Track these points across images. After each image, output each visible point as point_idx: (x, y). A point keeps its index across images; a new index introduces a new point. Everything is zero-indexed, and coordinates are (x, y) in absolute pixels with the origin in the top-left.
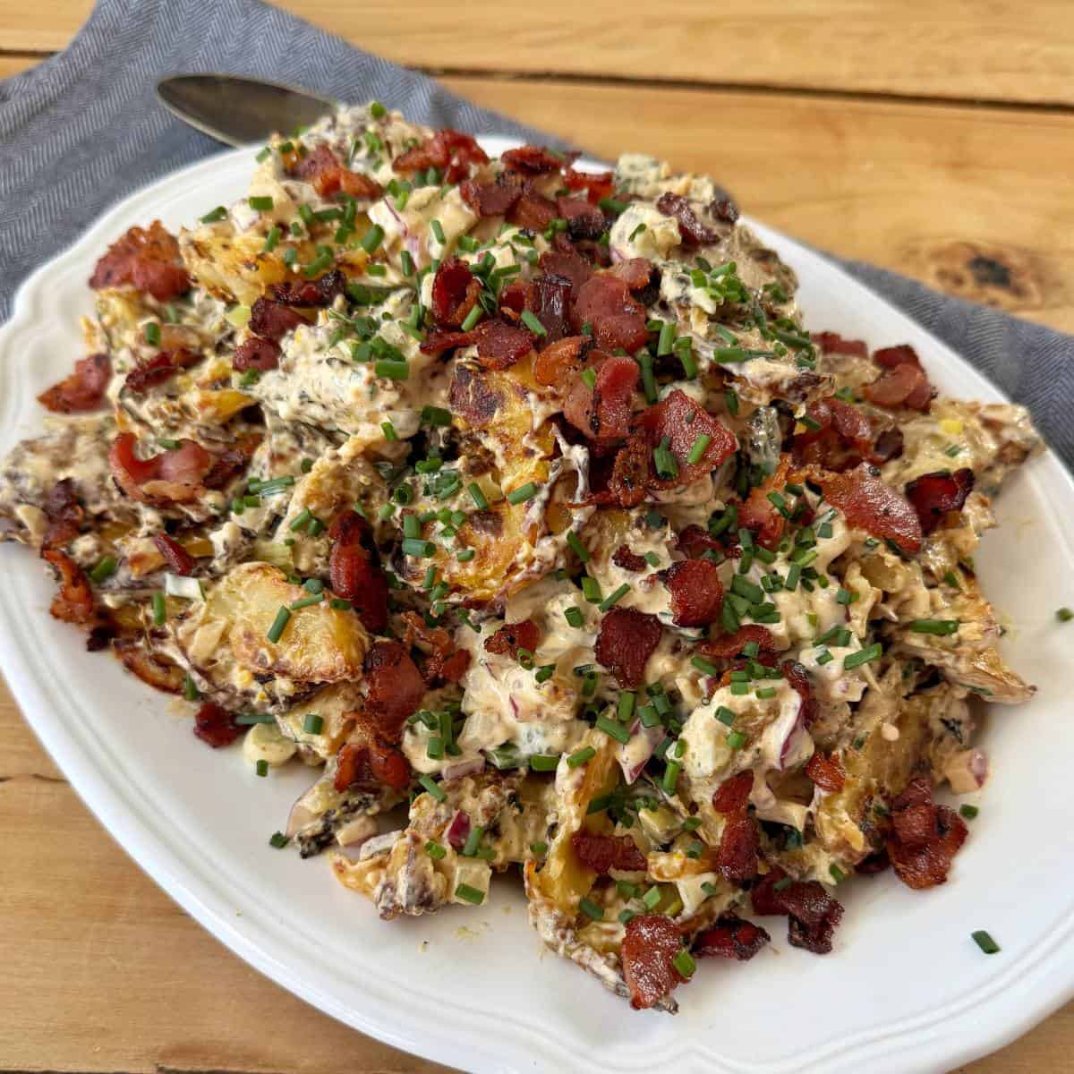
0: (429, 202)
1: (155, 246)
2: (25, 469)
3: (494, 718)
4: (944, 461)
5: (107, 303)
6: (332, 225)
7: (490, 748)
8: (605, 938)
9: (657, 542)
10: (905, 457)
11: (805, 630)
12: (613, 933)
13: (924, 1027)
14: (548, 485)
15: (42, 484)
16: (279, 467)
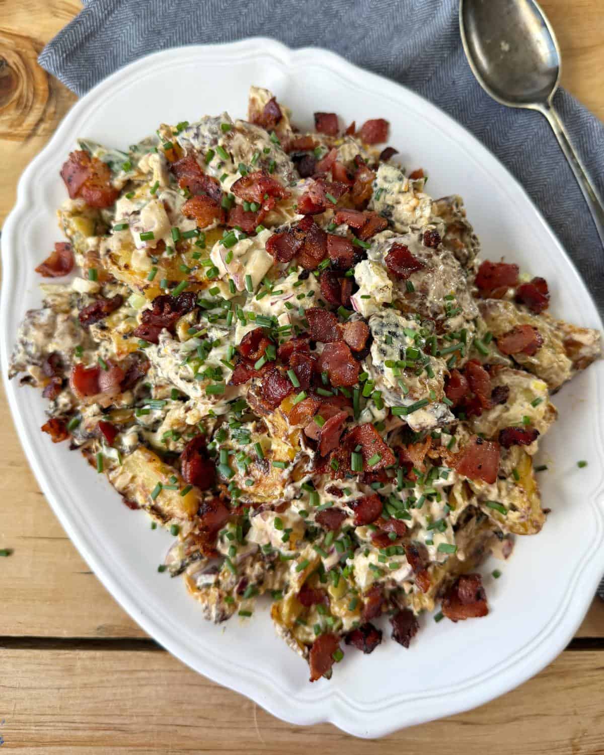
0: (246, 252)
1: (95, 177)
2: (31, 340)
3: (263, 534)
4: (529, 409)
5: (69, 222)
6: (191, 241)
7: (261, 545)
8: (305, 637)
9: (351, 483)
10: (507, 404)
11: (423, 522)
12: (309, 634)
13: (439, 696)
14: (293, 464)
15: (40, 349)
16: (159, 391)
